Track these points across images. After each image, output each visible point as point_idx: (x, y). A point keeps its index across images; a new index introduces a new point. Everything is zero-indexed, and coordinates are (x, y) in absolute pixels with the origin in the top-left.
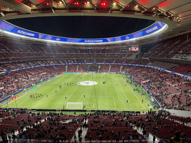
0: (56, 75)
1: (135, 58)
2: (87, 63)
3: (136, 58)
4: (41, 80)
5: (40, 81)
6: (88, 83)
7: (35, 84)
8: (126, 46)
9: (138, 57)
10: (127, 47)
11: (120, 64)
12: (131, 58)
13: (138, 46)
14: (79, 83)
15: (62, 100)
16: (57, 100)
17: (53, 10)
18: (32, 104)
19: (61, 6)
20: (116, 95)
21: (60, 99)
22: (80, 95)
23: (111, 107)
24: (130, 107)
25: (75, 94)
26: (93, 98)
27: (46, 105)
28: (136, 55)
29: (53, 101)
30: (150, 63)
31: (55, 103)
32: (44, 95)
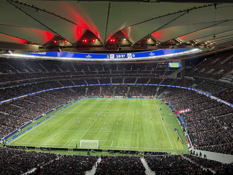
1: (176, 77)
2: (113, 84)
4: (54, 109)
7: (46, 114)
8: (164, 61)
10: (166, 62)
11: (156, 85)
12: (171, 77)
13: (180, 61)
15: (75, 136)
16: (70, 136)
17: (60, 50)
18: (41, 140)
19: (68, 44)
20: (142, 130)
21: (74, 135)
22: (99, 130)
23: (132, 146)
24: (155, 147)
25: (92, 128)
26: (114, 134)
27: (57, 142)
28: (177, 73)
29: (66, 137)
30: (195, 85)
31: (67, 140)
32: (56, 129)
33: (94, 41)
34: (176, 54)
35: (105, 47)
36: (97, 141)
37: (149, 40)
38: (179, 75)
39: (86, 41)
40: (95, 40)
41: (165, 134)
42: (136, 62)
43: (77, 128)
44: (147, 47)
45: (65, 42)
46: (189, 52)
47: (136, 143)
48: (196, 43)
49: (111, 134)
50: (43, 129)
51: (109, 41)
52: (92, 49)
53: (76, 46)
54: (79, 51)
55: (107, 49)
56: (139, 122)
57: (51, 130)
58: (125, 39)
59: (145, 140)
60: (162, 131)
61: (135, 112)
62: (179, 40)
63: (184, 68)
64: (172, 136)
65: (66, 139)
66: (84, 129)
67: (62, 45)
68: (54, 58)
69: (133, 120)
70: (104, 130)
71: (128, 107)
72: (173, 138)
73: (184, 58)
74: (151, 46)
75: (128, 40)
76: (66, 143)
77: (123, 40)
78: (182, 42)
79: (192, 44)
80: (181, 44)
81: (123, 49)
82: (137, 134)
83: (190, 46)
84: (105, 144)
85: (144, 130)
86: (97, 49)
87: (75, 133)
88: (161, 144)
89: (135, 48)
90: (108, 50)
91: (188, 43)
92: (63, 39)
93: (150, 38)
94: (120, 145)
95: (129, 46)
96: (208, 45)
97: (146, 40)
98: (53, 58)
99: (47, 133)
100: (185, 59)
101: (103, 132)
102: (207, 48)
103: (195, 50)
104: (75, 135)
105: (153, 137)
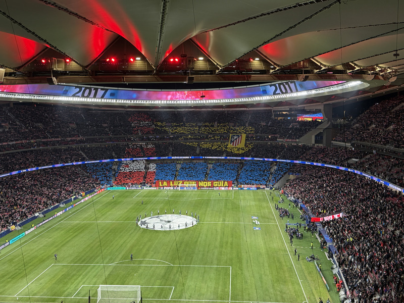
0: (81, 196)
1: (313, 142)
2: (175, 158)
3: (316, 142)
4: (37, 214)
5: (35, 217)
6: (169, 222)
7: (20, 225)
8: (287, 108)
9: (322, 138)
10: (290, 110)
11: (271, 160)
12: (301, 142)
13: (321, 107)
14: (144, 223)
15: (87, 277)
16: (75, 277)
17: (54, 79)
18: (6, 287)
19: (73, 66)
20: (240, 261)
21: (84, 274)
22: (141, 262)
23: (217, 298)
24: (267, 298)
25: (125, 259)
26: (175, 272)
27: (45, 290)
28: (316, 134)
29: (66, 278)
30: (354, 159)
31: (68, 286)
32: (42, 261)
33: (132, 60)
34: (314, 92)
35: (156, 74)
36: (138, 288)
37: (254, 61)
38: (319, 138)
39: (113, 60)
40: (135, 59)
41: (291, 270)
42: (226, 109)
43: (92, 257)
44: (250, 77)
45: (66, 62)
46: (340, 88)
47: (226, 290)
48: (357, 68)
49: (169, 270)
50: (11, 261)
51: (166, 60)
52: (127, 79)
53: (92, 71)
54: (98, 82)
55: (160, 78)
56: (232, 244)
57: (31, 264)
58: (201, 58)
59: (246, 282)
60: (284, 264)
61: (224, 220)
62: (319, 62)
63: (330, 123)
64: (306, 275)
65: (66, 283)
66: (107, 260)
67: (59, 69)
68: (40, 98)
69: (219, 238)
70: (154, 262)
71: (208, 209)
72: (308, 278)
73: (330, 102)
74: (258, 74)
75: (207, 60)
76: (66, 293)
77: (198, 60)
78: (325, 66)
79: (348, 71)
80: (324, 70)
81: (197, 79)
82: (227, 270)
83: (344, 76)
84: (155, 294)
85: (244, 261)
86: (140, 78)
87: (87, 270)
88: (281, 292)
89: (225, 78)
90: (164, 81)
91: (340, 67)
92: (62, 56)
93: (258, 57)
94: (190, 297)
95: (212, 72)
96: (381, 74)
97: (249, 61)
98: (38, 98)
99: (20, 270)
100: (333, 104)
101: (151, 267)
102: (379, 79)
103: (355, 85)
104: (86, 275)
105: (263, 276)
